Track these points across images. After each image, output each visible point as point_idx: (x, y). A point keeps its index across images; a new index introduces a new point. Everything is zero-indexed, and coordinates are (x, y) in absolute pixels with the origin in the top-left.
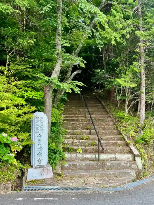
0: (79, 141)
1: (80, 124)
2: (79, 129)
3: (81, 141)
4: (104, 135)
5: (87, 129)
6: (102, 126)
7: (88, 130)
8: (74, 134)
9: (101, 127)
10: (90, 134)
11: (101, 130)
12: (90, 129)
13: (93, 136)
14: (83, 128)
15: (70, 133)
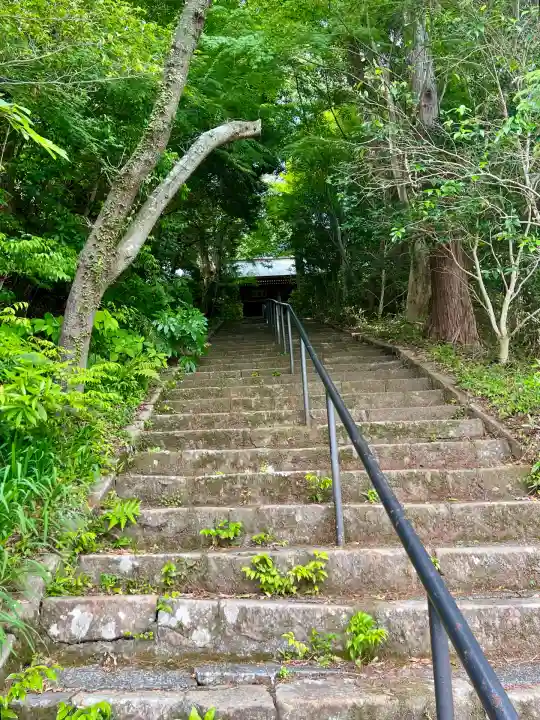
0: (219, 615)
1: (257, 461)
2: (245, 501)
3: (231, 608)
4: (453, 542)
5: (310, 495)
6: (428, 473)
7: (314, 500)
8: (195, 544)
9: (417, 478)
10: (329, 534)
11: (420, 501)
12: (328, 496)
13: (356, 552)
14: (279, 491)
15: (159, 528)
